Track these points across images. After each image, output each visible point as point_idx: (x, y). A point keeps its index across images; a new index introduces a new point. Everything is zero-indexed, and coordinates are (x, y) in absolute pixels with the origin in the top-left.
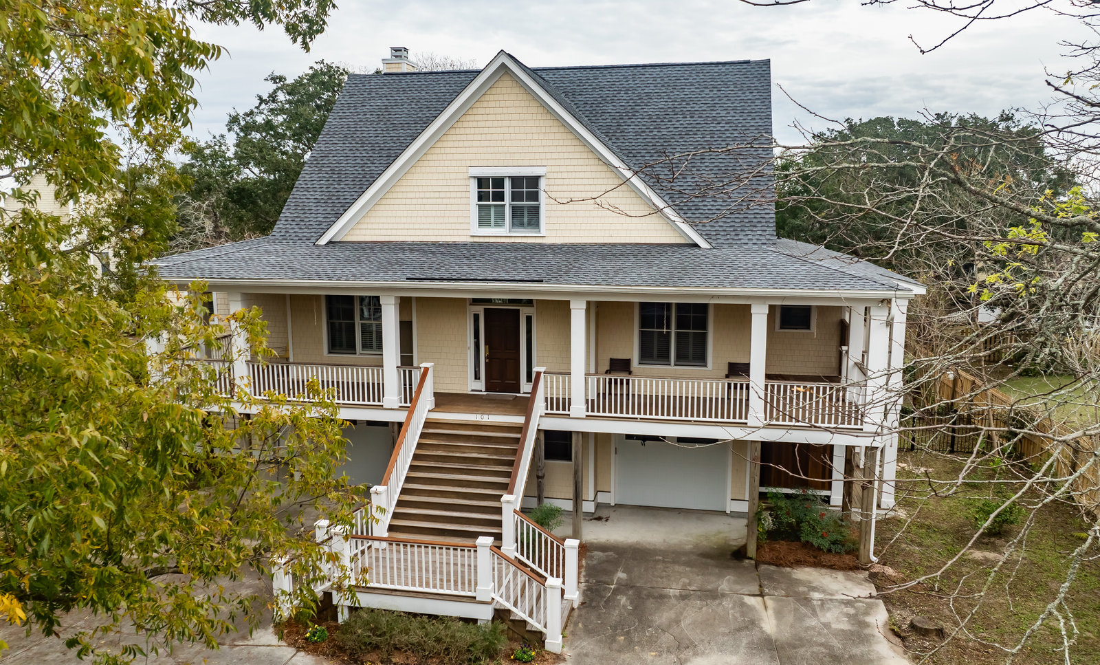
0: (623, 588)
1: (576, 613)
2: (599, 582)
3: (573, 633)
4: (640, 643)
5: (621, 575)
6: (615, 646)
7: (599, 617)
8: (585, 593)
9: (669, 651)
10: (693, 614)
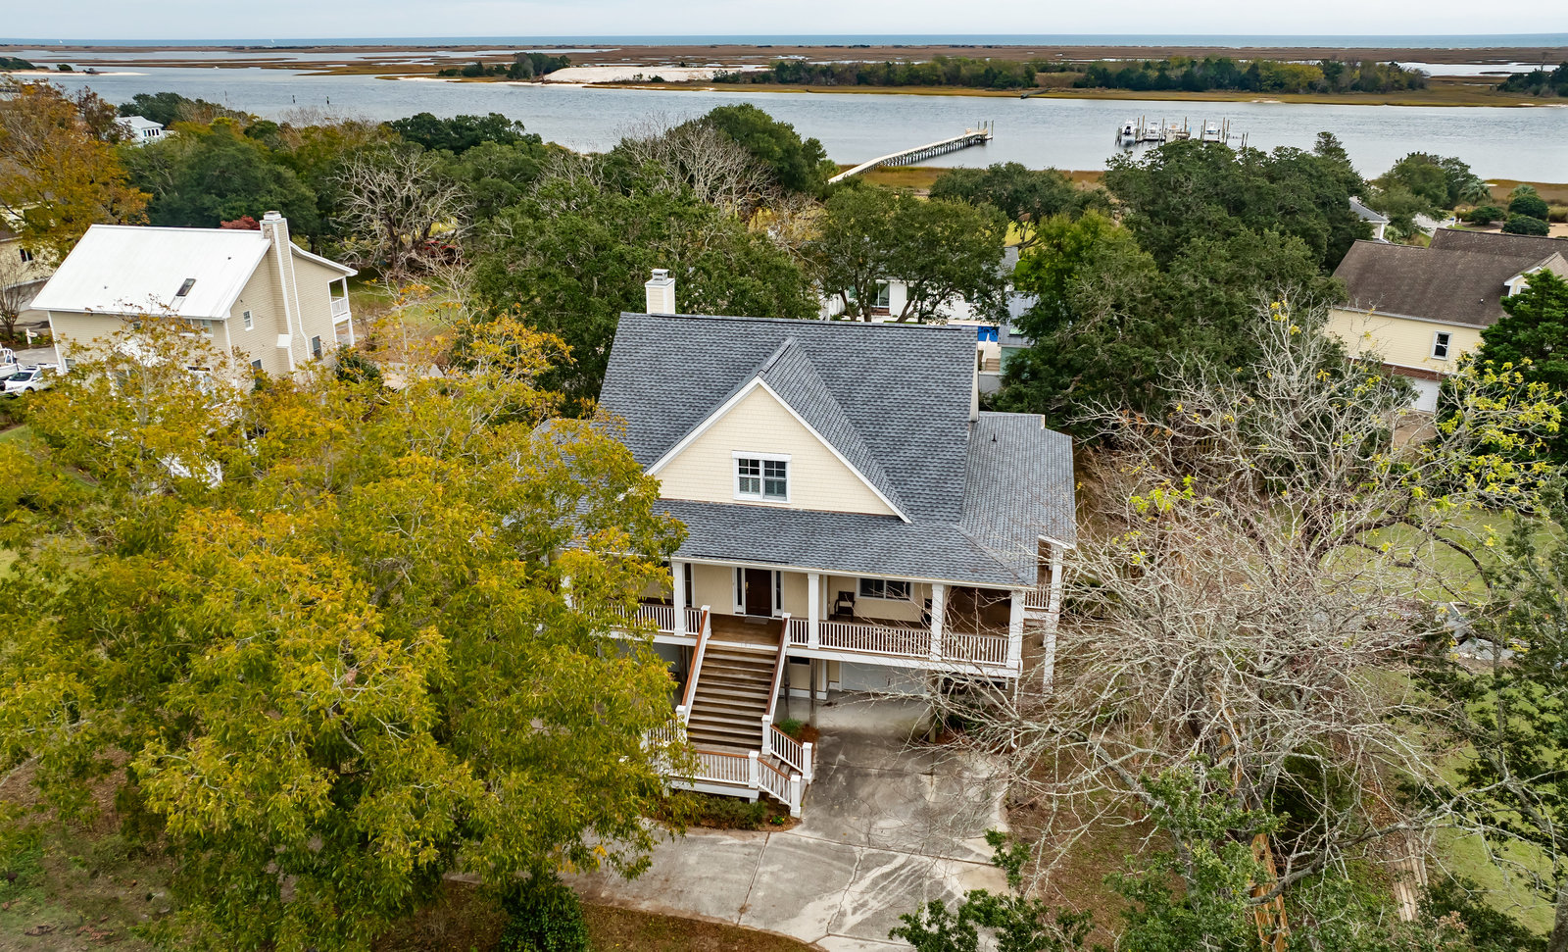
0: (843, 766)
1: (810, 788)
2: (826, 763)
3: (807, 804)
4: (848, 811)
5: (841, 757)
6: (832, 812)
7: (824, 792)
8: (816, 773)
9: (865, 817)
10: (885, 787)
